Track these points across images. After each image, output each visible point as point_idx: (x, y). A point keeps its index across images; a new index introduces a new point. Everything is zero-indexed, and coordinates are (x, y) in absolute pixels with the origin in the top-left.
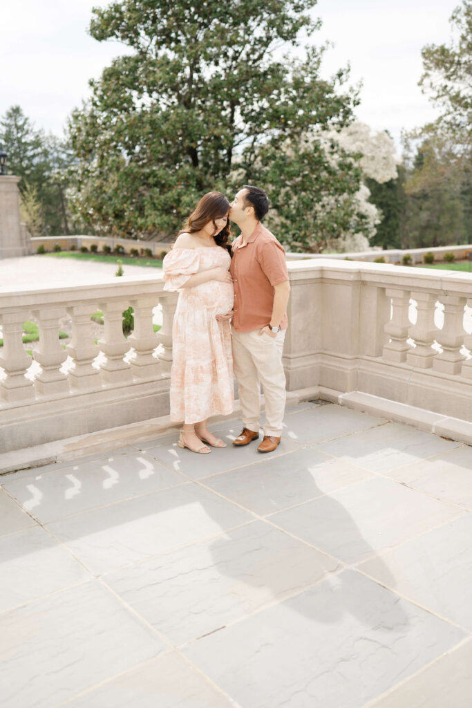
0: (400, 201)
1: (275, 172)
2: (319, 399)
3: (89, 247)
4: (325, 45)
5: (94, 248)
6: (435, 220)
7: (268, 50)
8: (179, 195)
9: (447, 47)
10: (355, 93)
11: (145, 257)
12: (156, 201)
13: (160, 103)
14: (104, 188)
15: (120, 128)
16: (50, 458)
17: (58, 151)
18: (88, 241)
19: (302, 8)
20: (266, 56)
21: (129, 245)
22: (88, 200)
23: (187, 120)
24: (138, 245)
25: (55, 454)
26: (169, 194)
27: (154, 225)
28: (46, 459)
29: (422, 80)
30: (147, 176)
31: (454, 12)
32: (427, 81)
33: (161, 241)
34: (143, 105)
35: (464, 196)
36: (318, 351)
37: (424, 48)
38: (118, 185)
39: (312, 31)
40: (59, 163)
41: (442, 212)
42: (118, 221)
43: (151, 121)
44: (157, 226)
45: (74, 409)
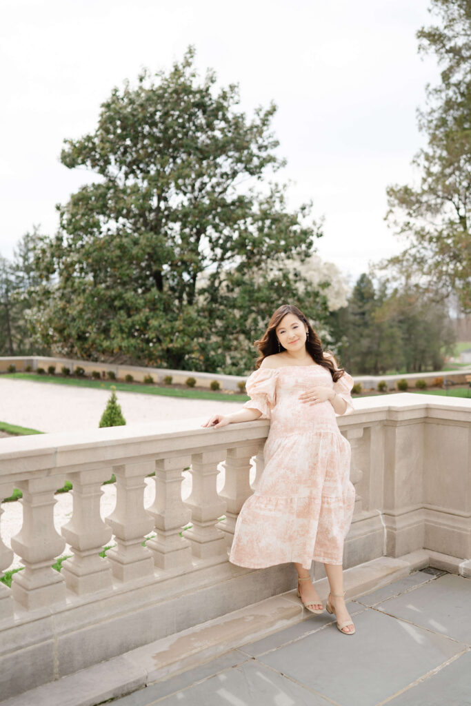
0: (342, 328)
1: (244, 298)
2: (430, 567)
3: (46, 369)
4: (287, 182)
5: (52, 370)
6: (375, 347)
7: (233, 183)
8: (147, 319)
9: (409, 187)
10: (318, 226)
11: (108, 380)
12: (123, 324)
13: (125, 228)
14: (68, 310)
15: (88, 250)
16: (138, 680)
17: (7, 273)
18: (44, 362)
19: (266, 147)
20: (230, 190)
21: (89, 367)
22: (50, 321)
23: (156, 245)
24: (100, 368)
25: (145, 673)
26: (137, 318)
27: (120, 348)
28: (134, 682)
29: (387, 216)
30: (114, 299)
31: (415, 156)
32: (391, 217)
33: (122, 364)
34: (109, 230)
35: (400, 325)
36: (421, 505)
37: (388, 187)
38: (84, 307)
39: (278, 168)
40: (7, 284)
41: (381, 339)
42: (81, 342)
43: (121, 245)
44: (124, 349)
45: (162, 600)
